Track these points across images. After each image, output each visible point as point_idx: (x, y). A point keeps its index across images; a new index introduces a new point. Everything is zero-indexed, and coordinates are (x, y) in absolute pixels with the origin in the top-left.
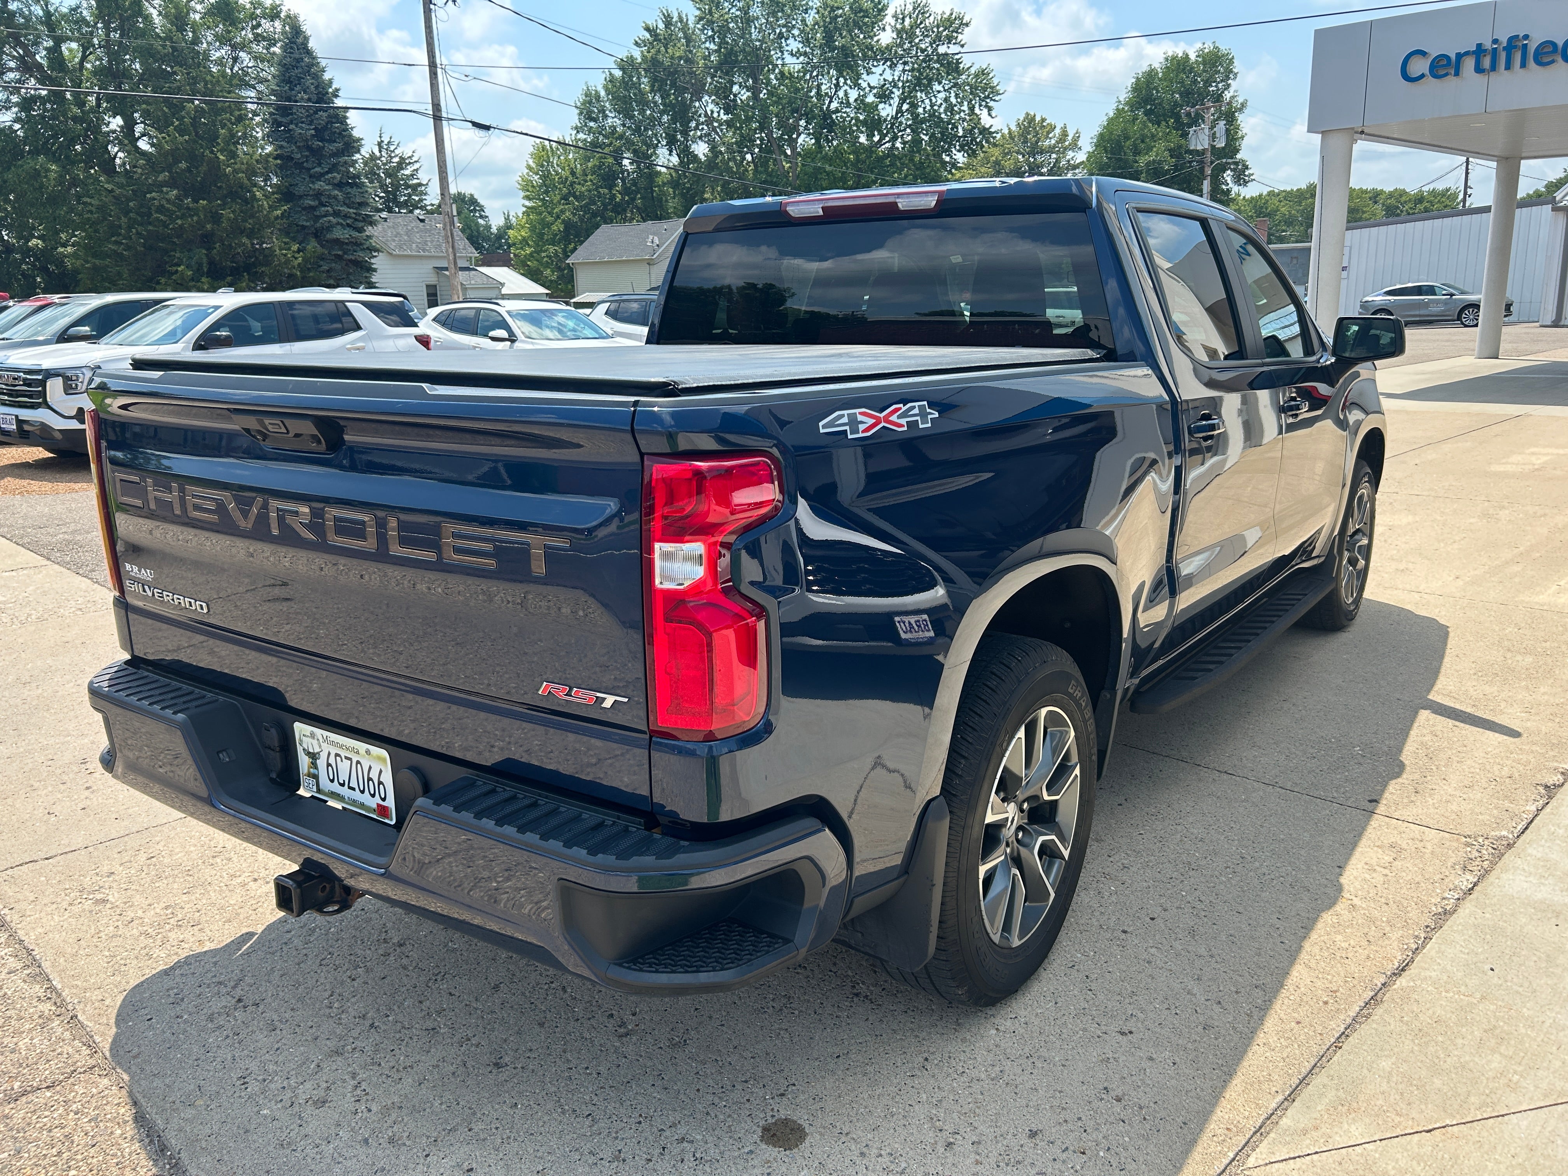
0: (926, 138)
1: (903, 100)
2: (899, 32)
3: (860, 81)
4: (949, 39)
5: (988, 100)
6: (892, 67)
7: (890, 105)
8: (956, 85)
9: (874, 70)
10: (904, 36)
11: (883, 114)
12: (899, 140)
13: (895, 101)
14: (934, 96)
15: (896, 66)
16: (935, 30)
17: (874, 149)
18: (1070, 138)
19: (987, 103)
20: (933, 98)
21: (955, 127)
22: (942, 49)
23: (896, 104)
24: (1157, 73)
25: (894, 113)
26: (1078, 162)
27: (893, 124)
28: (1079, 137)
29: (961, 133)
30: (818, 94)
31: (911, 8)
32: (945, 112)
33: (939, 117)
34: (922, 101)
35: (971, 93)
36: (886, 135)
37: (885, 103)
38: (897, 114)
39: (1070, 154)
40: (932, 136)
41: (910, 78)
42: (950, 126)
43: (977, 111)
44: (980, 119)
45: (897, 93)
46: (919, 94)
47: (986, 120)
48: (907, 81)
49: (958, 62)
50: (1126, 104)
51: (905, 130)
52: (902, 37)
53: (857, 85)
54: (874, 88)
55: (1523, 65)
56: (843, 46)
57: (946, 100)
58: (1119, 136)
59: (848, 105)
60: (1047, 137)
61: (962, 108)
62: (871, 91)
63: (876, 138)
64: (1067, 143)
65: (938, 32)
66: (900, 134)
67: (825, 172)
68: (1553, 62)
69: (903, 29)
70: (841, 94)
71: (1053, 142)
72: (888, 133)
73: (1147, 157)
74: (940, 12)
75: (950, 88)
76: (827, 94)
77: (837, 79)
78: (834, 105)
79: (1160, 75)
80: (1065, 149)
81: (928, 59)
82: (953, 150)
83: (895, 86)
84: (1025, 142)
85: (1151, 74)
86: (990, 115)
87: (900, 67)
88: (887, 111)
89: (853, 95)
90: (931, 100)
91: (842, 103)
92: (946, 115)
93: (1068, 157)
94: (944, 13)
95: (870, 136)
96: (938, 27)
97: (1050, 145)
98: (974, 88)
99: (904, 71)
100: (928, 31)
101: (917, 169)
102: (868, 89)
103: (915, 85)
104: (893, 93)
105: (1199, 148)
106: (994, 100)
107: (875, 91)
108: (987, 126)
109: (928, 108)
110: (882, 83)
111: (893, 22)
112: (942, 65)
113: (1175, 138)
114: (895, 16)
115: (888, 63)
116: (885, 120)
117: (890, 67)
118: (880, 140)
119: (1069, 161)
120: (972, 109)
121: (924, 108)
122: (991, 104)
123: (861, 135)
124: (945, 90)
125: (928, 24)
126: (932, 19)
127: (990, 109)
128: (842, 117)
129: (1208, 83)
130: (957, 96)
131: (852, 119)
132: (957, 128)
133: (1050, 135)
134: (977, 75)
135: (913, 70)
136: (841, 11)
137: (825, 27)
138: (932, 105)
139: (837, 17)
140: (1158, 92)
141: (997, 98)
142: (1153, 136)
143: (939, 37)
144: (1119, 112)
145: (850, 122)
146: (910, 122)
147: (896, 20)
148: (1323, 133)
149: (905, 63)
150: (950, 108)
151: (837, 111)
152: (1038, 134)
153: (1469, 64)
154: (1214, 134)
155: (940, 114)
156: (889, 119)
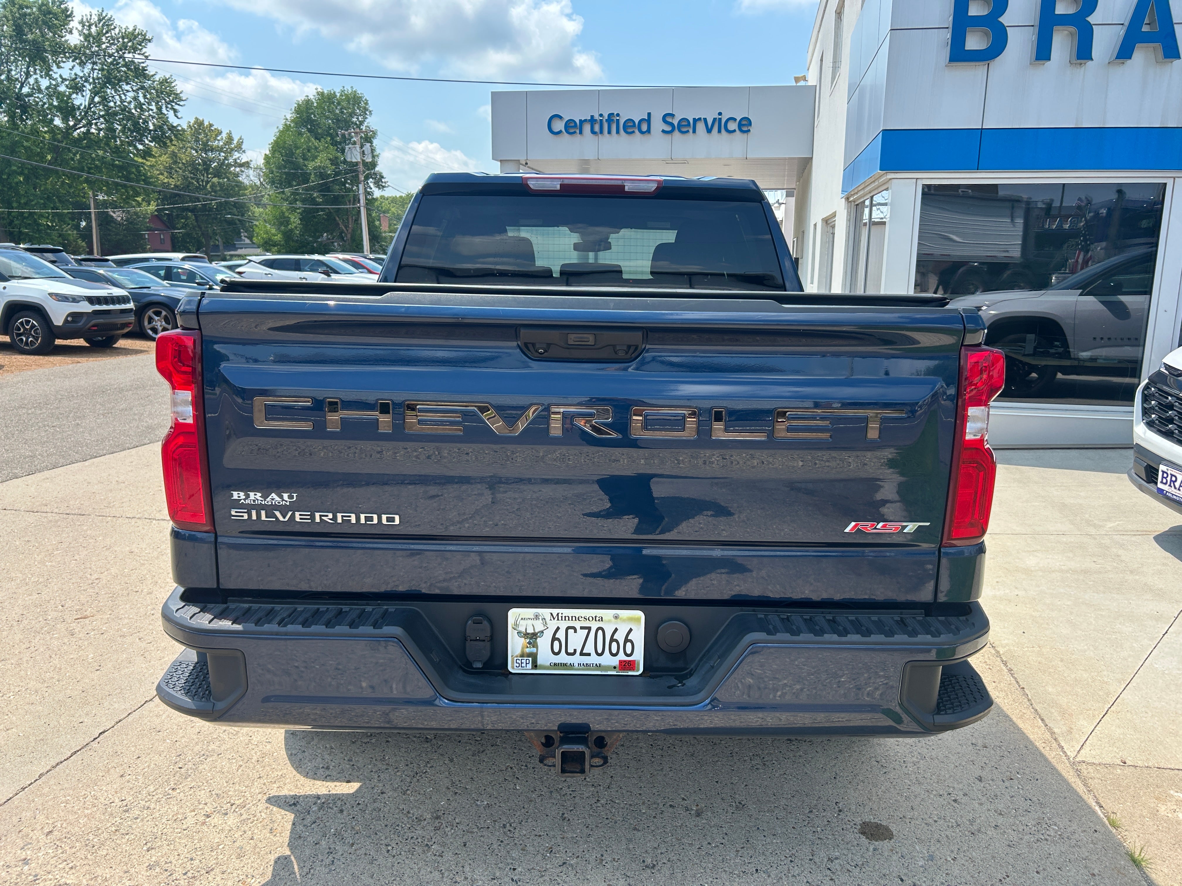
0: (119, 128)
1: (95, 93)
2: (87, 37)
3: (51, 73)
4: (134, 49)
5: (173, 104)
6: (82, 64)
7: (83, 96)
8: (142, 88)
9: (62, 64)
10: (91, 40)
11: (77, 102)
12: (93, 126)
13: (88, 94)
14: (124, 94)
15: (85, 64)
16: (120, 40)
17: (70, 131)
18: (235, 142)
19: (172, 106)
20: (122, 96)
21: (145, 122)
22: (128, 56)
23: (88, 96)
24: (313, 103)
25: (87, 104)
26: (243, 161)
27: (86, 113)
28: (242, 142)
29: (151, 127)
30: (9, 78)
31: (96, 19)
32: (135, 108)
33: (130, 112)
34: (113, 97)
35: (158, 96)
36: (80, 121)
37: (77, 94)
38: (90, 104)
39: (236, 155)
40: (124, 127)
41: (100, 76)
42: (141, 121)
43: (164, 111)
44: (168, 118)
45: (88, 87)
46: (109, 91)
47: (173, 120)
48: (98, 79)
49: (144, 69)
50: (292, 121)
51: (99, 119)
52: (89, 41)
53: (48, 75)
54: (66, 80)
55: (618, 132)
56: (34, 40)
57: (135, 99)
58: (291, 145)
59: (40, 91)
60: (215, 139)
61: (150, 107)
62: (62, 82)
63: (71, 123)
64: (233, 146)
65: (124, 42)
66: (94, 121)
67: (23, 146)
68: (633, 132)
69: (90, 35)
70: (31, 81)
71: (221, 143)
72: (82, 119)
73: (314, 163)
74: (124, 27)
75: (138, 90)
76: (17, 79)
77: (28, 68)
78: (25, 90)
79: (315, 105)
80: (232, 150)
81: (115, 63)
82: (146, 140)
83: (86, 81)
84: (197, 141)
85: (308, 102)
86: (176, 116)
87: (89, 66)
88: (80, 100)
89: (44, 83)
90: (120, 97)
91: (33, 88)
92: (136, 111)
93: (234, 157)
94: (127, 28)
95: (65, 120)
96: (123, 38)
97: (218, 147)
98: (160, 92)
99: (93, 69)
100: (114, 40)
101: (114, 152)
102: (60, 80)
103: (106, 83)
104: (84, 86)
105: (354, 160)
106: (179, 105)
107: (67, 83)
108: (175, 125)
109: (118, 103)
110: (74, 77)
111: (80, 28)
112: (129, 69)
113: (333, 152)
114: (82, 22)
115: (78, 61)
116: (79, 109)
117: (80, 64)
118: (75, 125)
119: (235, 160)
120: (160, 109)
121: (115, 103)
122: (176, 107)
123: (56, 118)
124: (133, 91)
125: (113, 34)
126: (117, 31)
127: (175, 111)
128: (35, 101)
129: (351, 115)
130: (145, 97)
131: (45, 103)
132: (147, 123)
133: (219, 138)
134: (161, 83)
135: (102, 70)
136: (29, 11)
137: (15, 21)
138: (122, 101)
139: (25, 15)
140: (315, 116)
141: (181, 103)
142: (316, 148)
143: (124, 47)
144: (287, 128)
145: (43, 106)
146: (102, 113)
147: (83, 26)
148: (501, 161)
149: (94, 63)
150: (140, 106)
151: (29, 95)
152: (207, 135)
153: (587, 128)
154: (363, 151)
155: (130, 109)
156: (82, 108)
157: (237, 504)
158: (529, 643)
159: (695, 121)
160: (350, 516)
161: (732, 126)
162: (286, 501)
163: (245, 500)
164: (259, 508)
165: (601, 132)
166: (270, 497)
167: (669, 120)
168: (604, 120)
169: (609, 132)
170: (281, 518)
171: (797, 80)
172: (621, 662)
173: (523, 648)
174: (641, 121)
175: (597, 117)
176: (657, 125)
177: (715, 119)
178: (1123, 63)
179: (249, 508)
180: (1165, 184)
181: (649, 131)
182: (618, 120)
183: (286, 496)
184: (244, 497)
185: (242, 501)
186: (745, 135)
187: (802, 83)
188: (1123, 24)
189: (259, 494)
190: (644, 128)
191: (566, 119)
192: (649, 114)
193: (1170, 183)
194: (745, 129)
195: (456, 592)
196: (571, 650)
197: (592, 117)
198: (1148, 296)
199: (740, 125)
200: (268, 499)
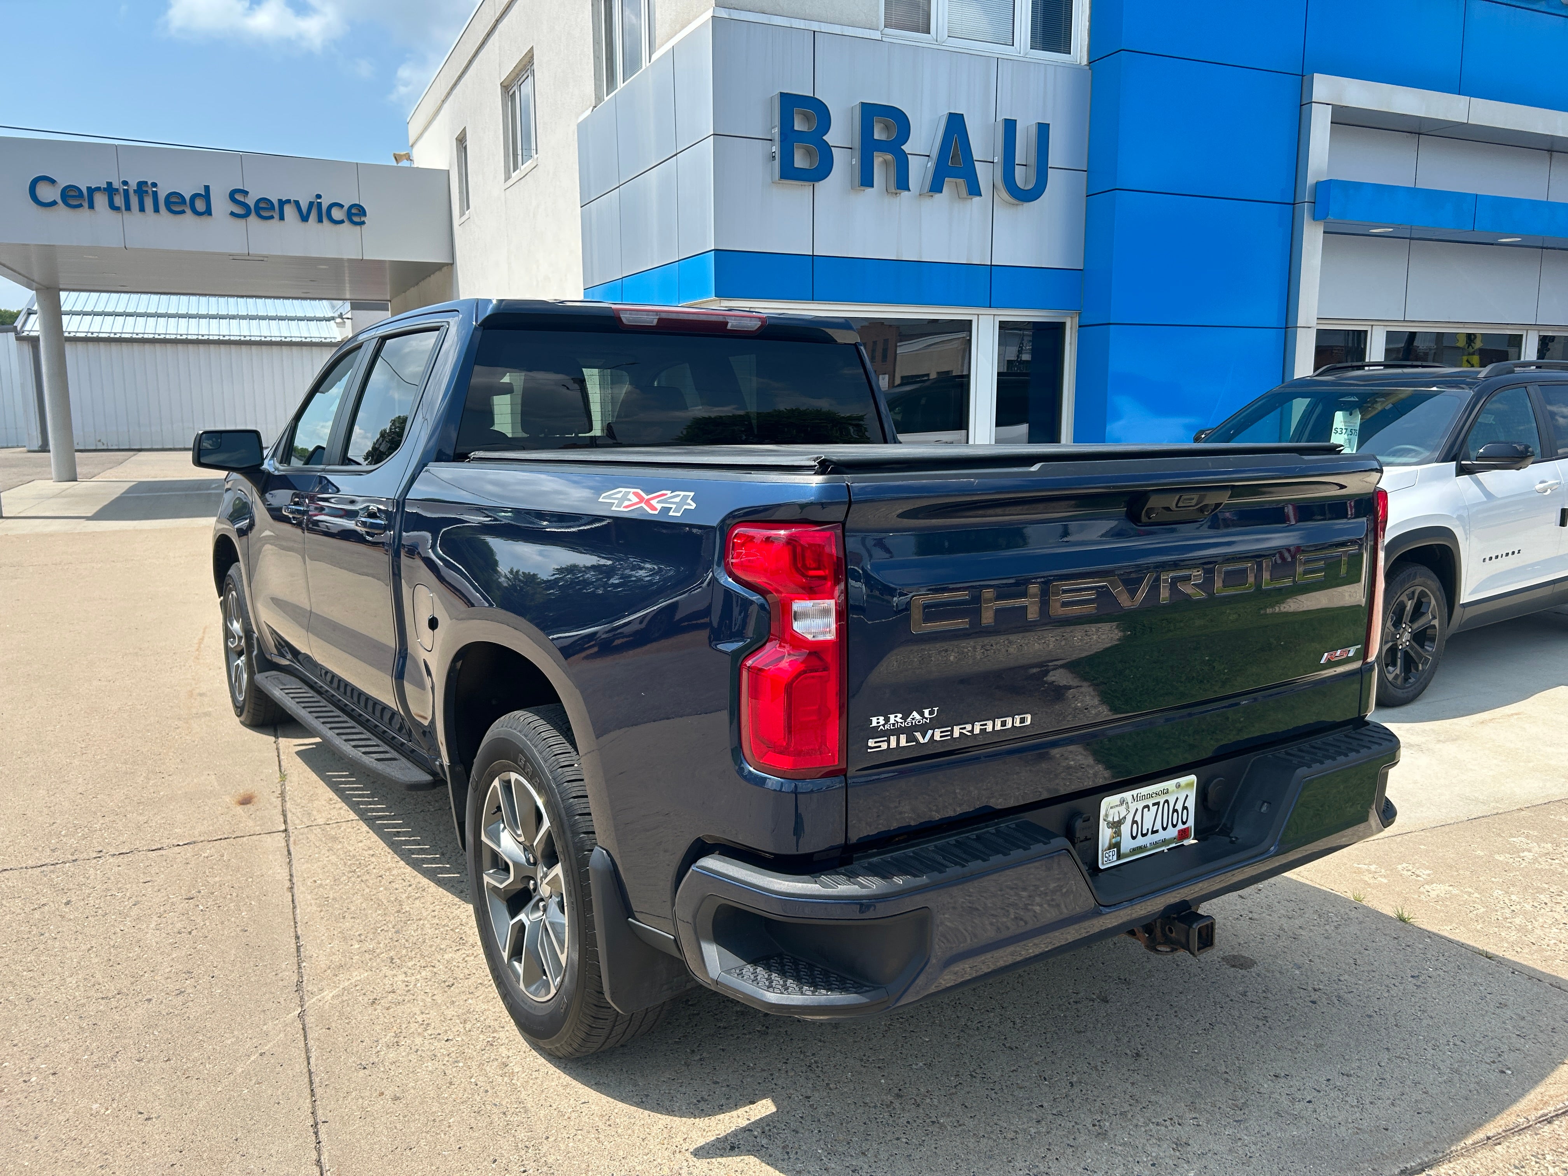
55: (156, 210)
68: (183, 211)
157: (876, 733)
158: (1115, 833)
159: (282, 203)
160: (986, 725)
161: (337, 214)
162: (927, 719)
163: (884, 725)
164: (897, 731)
165: (128, 208)
166: (911, 717)
167: (239, 197)
168: (131, 192)
169: (142, 209)
170: (921, 741)
171: (397, 158)
172: (1179, 831)
173: (1110, 840)
174: (195, 197)
175: (116, 185)
176: (220, 204)
177: (311, 204)
178: (932, 196)
179: (887, 734)
180: (971, 321)
181: (208, 212)
182: (155, 194)
183: (926, 712)
184: (884, 722)
185: (882, 727)
186: (358, 227)
187: (405, 163)
188: (928, 156)
189: (900, 716)
190: (200, 205)
191: (63, 183)
192: (207, 188)
193: (974, 319)
194: (356, 219)
195: (1063, 792)
196: (1145, 832)
197: (110, 184)
198: (964, 432)
199: (349, 215)
200: (909, 719)
